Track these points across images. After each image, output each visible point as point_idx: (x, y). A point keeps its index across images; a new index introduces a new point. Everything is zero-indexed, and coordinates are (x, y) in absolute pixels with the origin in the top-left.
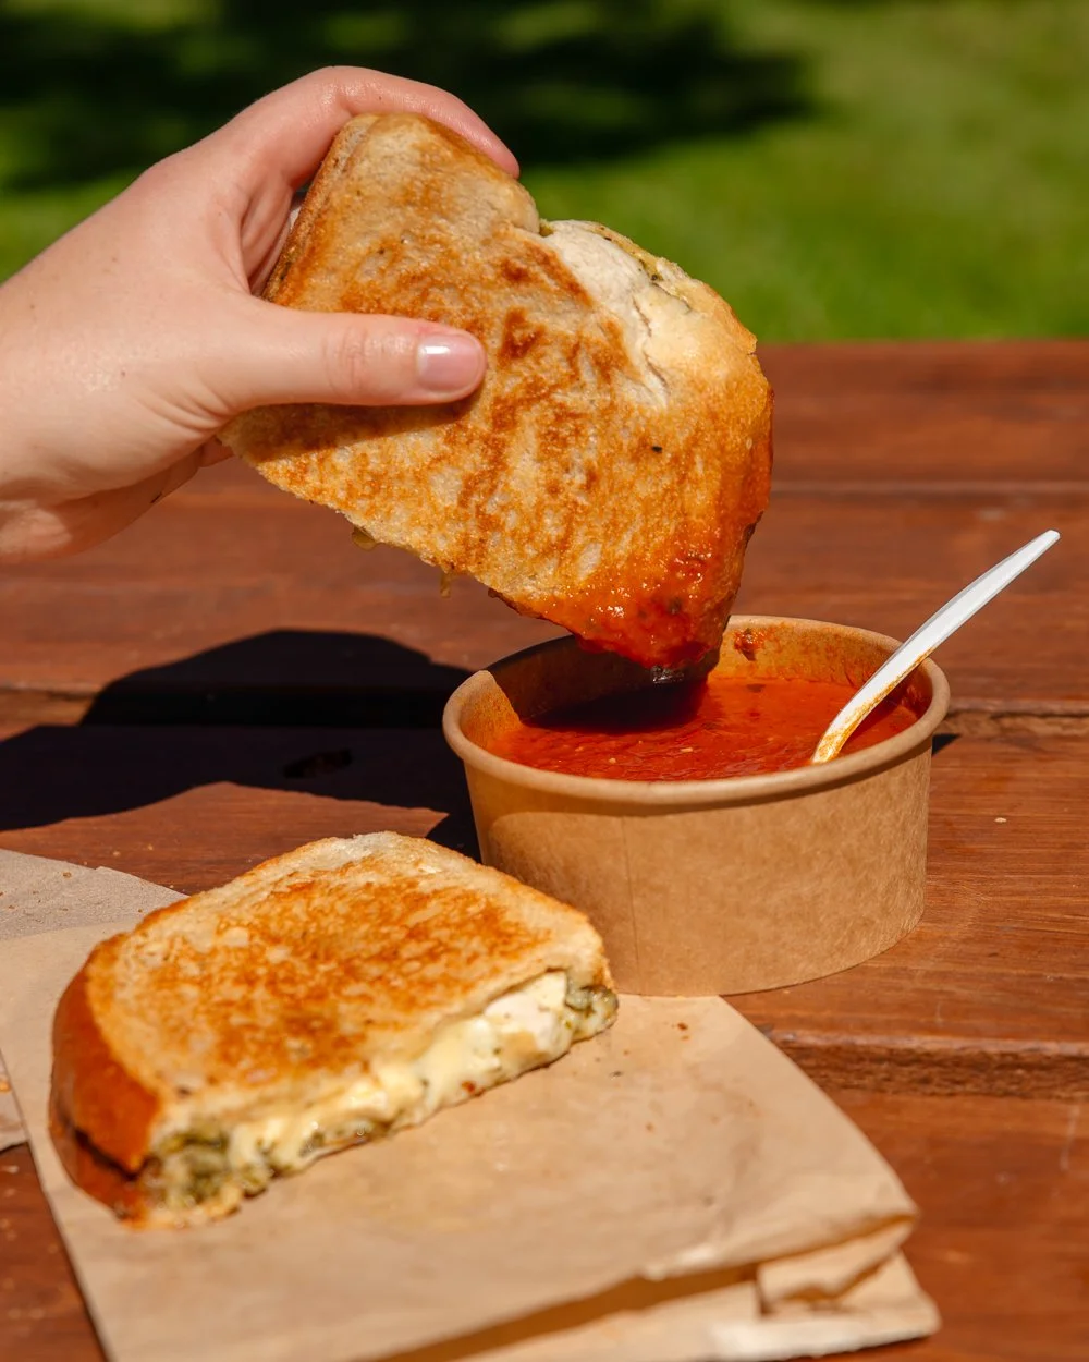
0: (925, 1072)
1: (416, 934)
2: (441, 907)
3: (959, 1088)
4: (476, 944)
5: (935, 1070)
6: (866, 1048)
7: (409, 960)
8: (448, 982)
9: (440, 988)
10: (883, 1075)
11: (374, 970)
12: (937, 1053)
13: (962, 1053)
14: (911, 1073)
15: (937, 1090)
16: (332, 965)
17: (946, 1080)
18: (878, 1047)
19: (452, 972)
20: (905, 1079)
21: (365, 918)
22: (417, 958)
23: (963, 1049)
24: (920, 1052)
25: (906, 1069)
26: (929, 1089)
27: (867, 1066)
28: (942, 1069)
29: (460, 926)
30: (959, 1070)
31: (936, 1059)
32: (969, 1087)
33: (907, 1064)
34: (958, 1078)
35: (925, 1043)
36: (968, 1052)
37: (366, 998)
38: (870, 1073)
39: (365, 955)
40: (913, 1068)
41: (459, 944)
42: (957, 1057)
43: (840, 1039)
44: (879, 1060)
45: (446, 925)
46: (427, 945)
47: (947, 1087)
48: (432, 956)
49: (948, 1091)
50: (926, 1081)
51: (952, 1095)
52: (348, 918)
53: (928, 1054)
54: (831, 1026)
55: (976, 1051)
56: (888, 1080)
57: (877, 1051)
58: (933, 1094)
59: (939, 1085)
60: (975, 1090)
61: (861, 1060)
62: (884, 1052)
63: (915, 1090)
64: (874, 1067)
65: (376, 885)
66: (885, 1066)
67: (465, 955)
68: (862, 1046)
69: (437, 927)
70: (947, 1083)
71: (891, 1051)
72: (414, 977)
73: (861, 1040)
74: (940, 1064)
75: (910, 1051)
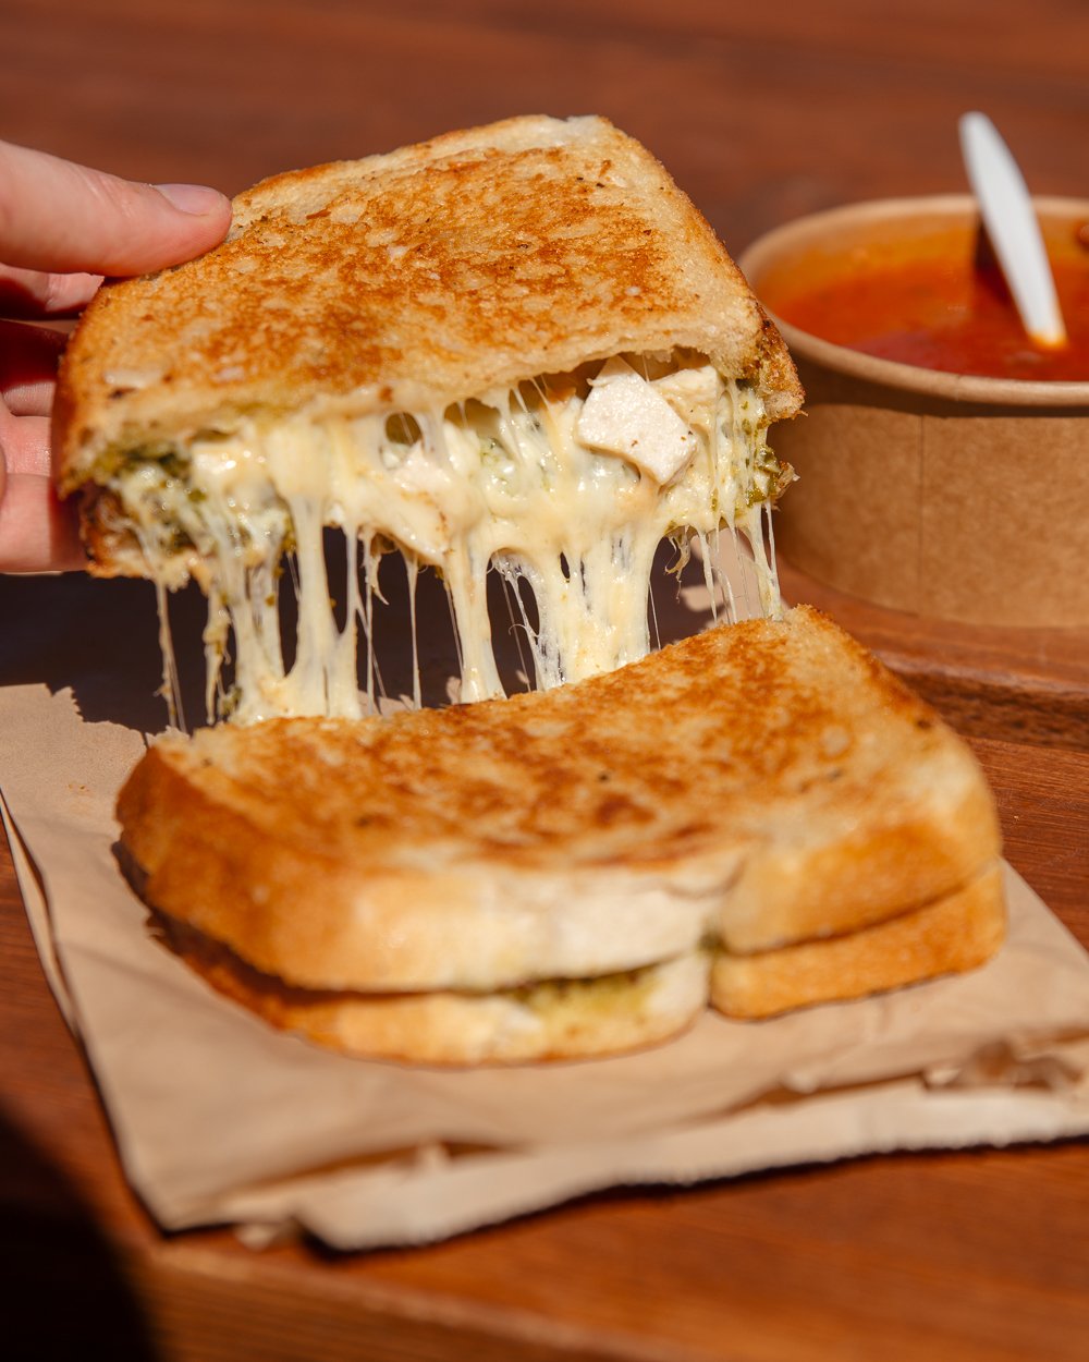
0: (1020, 714)
1: (548, 252)
2: (600, 228)
3: (1055, 737)
4: (604, 289)
5: (1031, 713)
6: (957, 683)
7: (519, 281)
8: (545, 321)
9: (530, 327)
10: (972, 713)
11: (473, 282)
12: (1037, 695)
13: (1066, 699)
14: (1005, 714)
15: (1030, 735)
16: (433, 263)
17: (1040, 725)
18: (970, 681)
19: (555, 312)
20: (995, 720)
21: (508, 216)
22: (528, 283)
23: (1067, 694)
24: (1017, 691)
25: (999, 710)
26: (1021, 734)
27: (954, 700)
28: (1040, 714)
29: (602, 258)
30: (1059, 716)
31: (1034, 702)
32: (1068, 737)
33: (1001, 703)
34: (1056, 725)
35: (1025, 683)
36: (1071, 698)
37: (439, 312)
38: (957, 708)
39: (477, 261)
40: (1006, 709)
41: (587, 281)
42: (1058, 702)
43: (930, 667)
44: (969, 695)
45: (588, 252)
46: (553, 270)
47: (1042, 734)
48: (549, 285)
49: (1043, 738)
50: (1020, 725)
51: (1048, 744)
52: (490, 211)
53: (1026, 695)
54: (918, 651)
55: (1081, 698)
56: (978, 718)
57: (970, 686)
58: (1026, 741)
59: (1033, 731)
60: (1074, 740)
61: (948, 693)
62: (976, 687)
63: (1006, 733)
64: (963, 702)
65: (547, 179)
66: (976, 703)
67: (584, 296)
68: (953, 678)
69: (578, 251)
70: (1043, 730)
71: (984, 687)
72: (512, 305)
73: (952, 671)
74: (1038, 707)
75: (1006, 690)
